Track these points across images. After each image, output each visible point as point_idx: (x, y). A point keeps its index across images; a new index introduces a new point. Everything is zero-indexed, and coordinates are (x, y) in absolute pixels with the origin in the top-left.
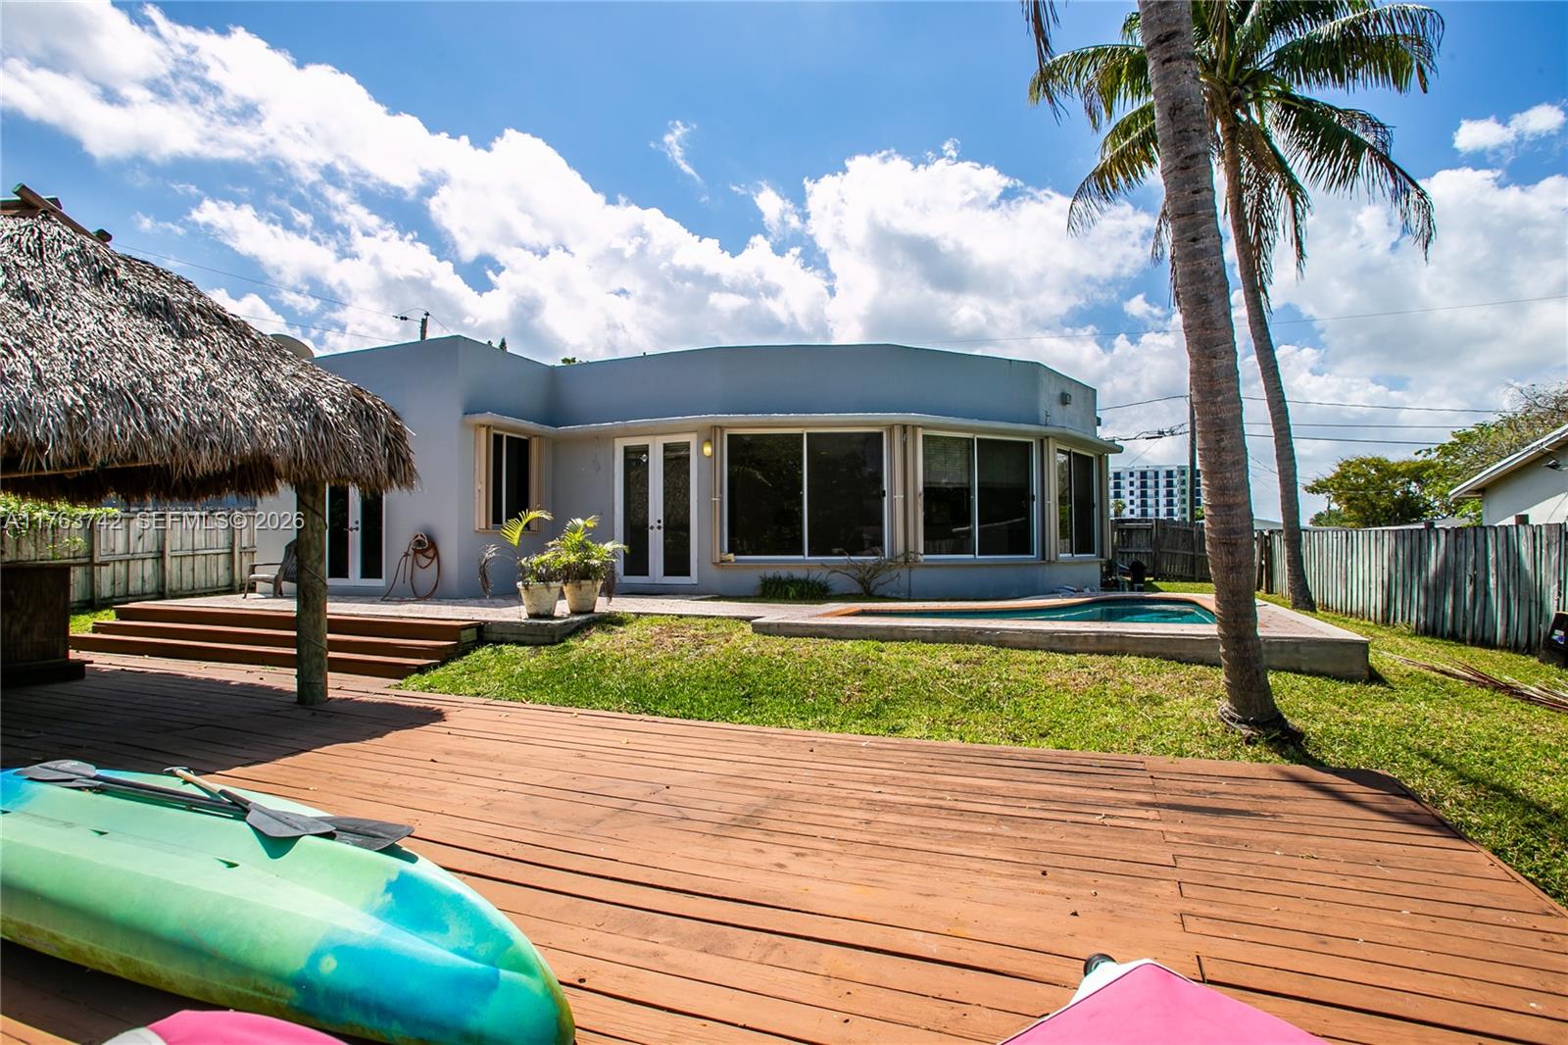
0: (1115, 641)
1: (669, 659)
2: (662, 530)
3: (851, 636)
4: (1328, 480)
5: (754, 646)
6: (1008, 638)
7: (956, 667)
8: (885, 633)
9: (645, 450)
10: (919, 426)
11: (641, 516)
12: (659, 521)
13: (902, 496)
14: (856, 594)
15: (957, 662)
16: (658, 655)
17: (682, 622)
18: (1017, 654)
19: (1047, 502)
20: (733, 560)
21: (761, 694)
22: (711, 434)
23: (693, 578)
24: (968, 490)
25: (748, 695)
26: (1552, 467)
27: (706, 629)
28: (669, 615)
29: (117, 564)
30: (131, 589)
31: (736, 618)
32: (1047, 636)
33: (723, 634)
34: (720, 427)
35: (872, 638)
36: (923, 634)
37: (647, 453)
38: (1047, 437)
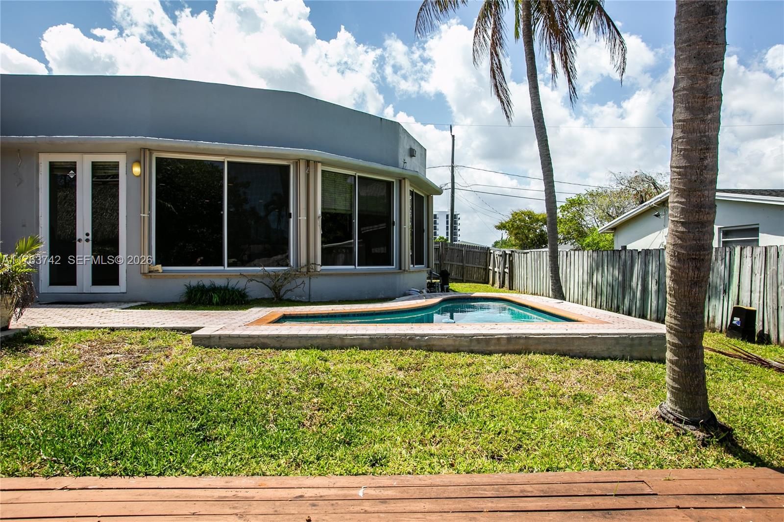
0: (522, 341)
1: (101, 384)
2: (90, 242)
3: (293, 345)
4: (507, 223)
5: (198, 362)
6: (435, 343)
7: (401, 375)
8: (325, 341)
9: (73, 166)
10: (319, 162)
11: (69, 232)
12: (87, 235)
13: (306, 218)
14: (268, 299)
15: (400, 369)
16: (89, 379)
17: (115, 336)
18: (448, 358)
19: (403, 227)
20: (161, 271)
21: (216, 423)
22: (140, 155)
23: (122, 287)
24: (351, 217)
25: (201, 428)
26: (656, 215)
27: (142, 343)
28: (99, 328)
31: (173, 329)
32: (468, 339)
33: (160, 348)
34: (149, 150)
35: (312, 347)
36: (360, 341)
37: (75, 170)
38: (404, 179)
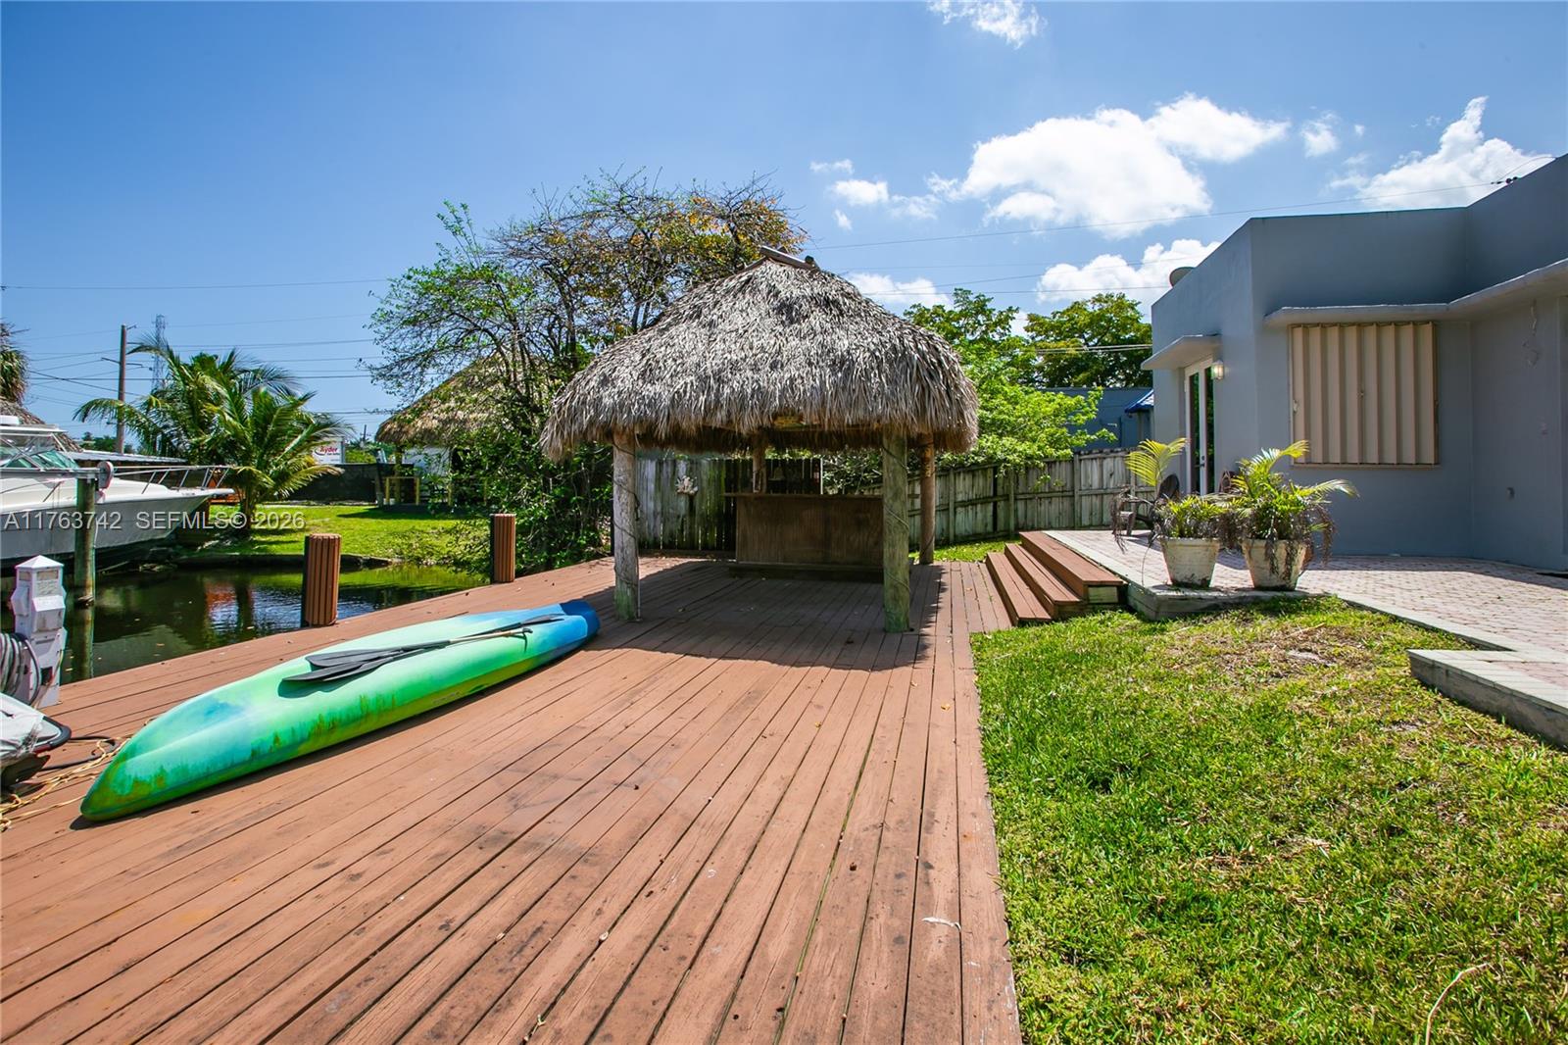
29: (1094, 497)
30: (1105, 520)
